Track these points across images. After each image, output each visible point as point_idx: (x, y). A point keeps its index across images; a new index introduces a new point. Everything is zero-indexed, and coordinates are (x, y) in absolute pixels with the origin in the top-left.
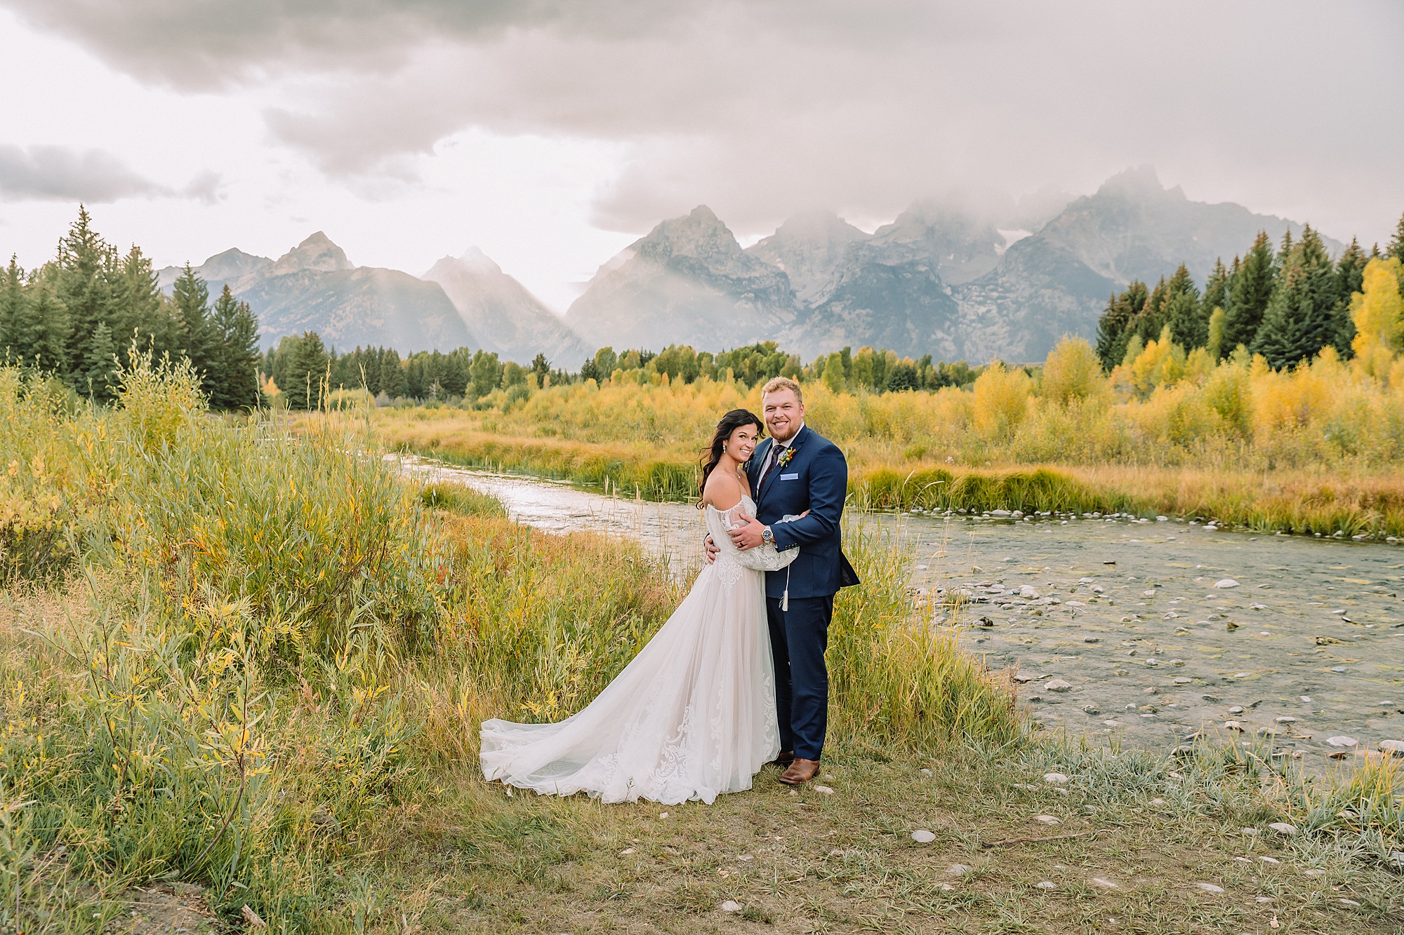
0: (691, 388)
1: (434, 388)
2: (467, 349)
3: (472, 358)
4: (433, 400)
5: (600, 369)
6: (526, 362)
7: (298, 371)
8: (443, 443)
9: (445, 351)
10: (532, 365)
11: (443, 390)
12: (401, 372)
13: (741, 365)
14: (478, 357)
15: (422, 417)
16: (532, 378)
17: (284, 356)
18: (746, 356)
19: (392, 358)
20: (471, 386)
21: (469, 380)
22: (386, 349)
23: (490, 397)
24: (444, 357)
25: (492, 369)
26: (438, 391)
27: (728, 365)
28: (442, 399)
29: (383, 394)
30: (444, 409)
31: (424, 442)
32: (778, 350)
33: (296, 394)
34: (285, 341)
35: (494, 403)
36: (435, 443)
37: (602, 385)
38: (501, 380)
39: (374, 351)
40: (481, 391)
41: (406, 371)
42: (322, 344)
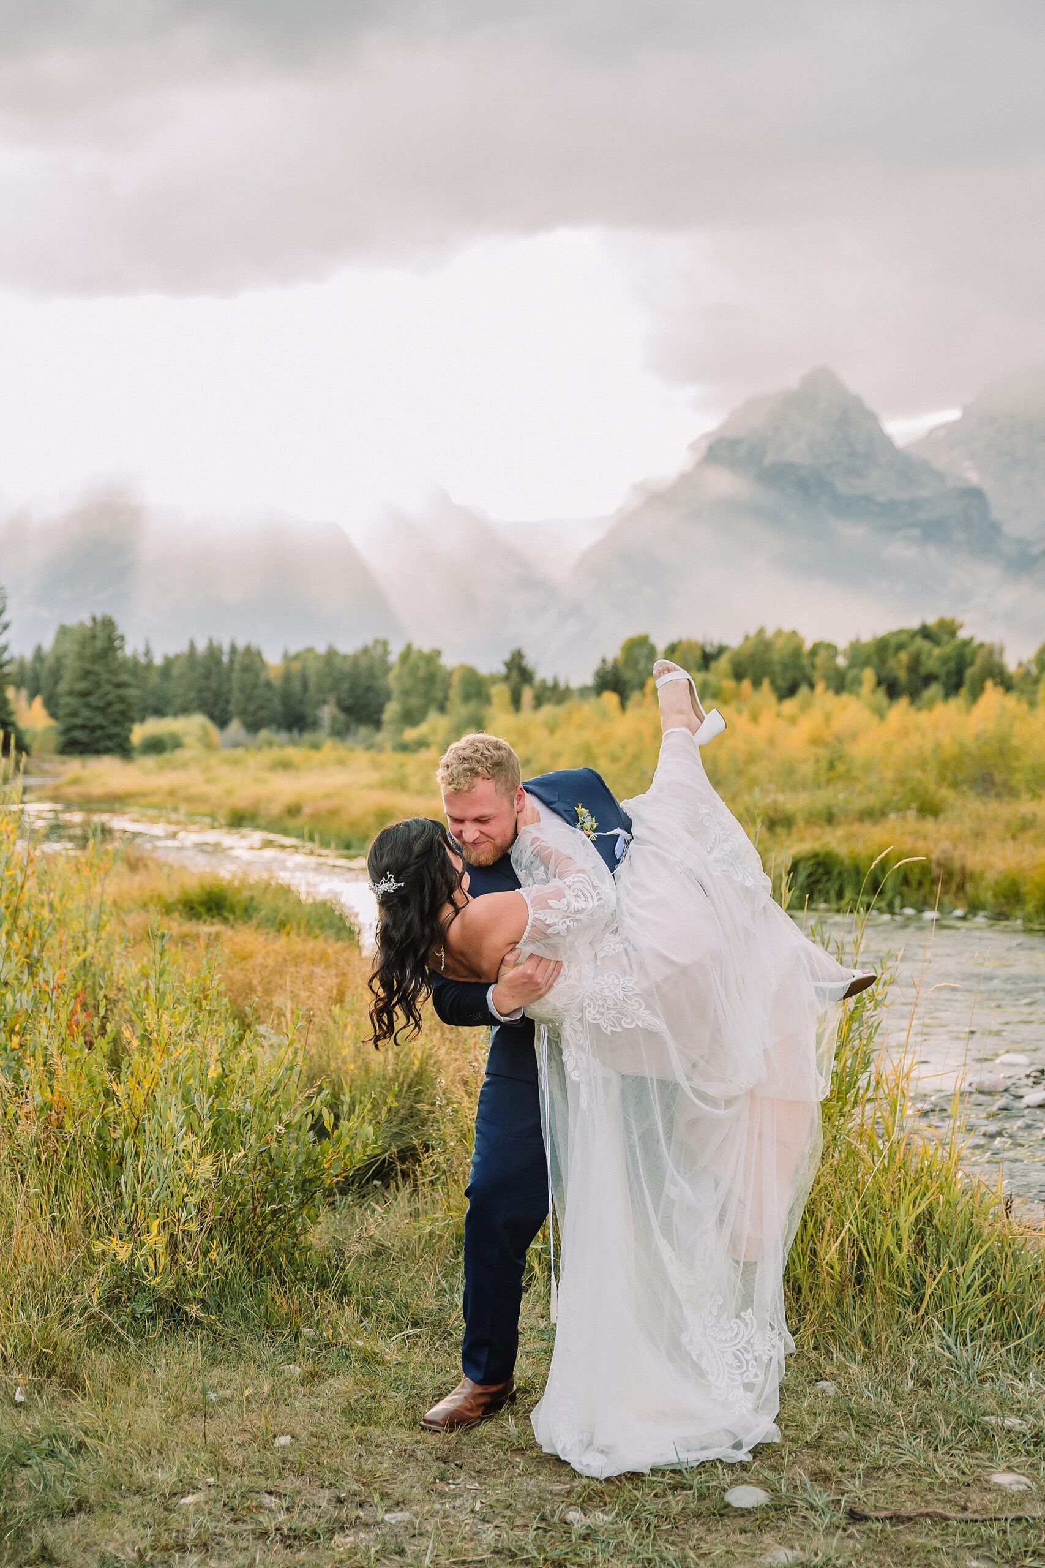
0: (790, 706)
1: (327, 713)
2: (385, 644)
3: (394, 658)
4: (322, 735)
5: (628, 674)
6: (490, 664)
7: (82, 686)
8: (307, 810)
9: (348, 647)
10: (503, 670)
11: (342, 717)
12: (268, 685)
13: (892, 663)
14: (406, 656)
15: (285, 765)
16: (500, 693)
17: (59, 660)
18: (900, 647)
19: (251, 660)
20: (392, 710)
21: (388, 697)
22: (241, 645)
23: (423, 729)
24: (345, 657)
25: (431, 679)
26: (334, 719)
27: (866, 663)
28: (340, 732)
29: (235, 727)
30: (331, 749)
31: (276, 809)
32: (963, 634)
33: (75, 727)
34: (63, 631)
35: (431, 739)
36: (294, 811)
37: (630, 704)
38: (446, 698)
39: (220, 650)
40: (410, 718)
41: (277, 682)
42: (122, 638)
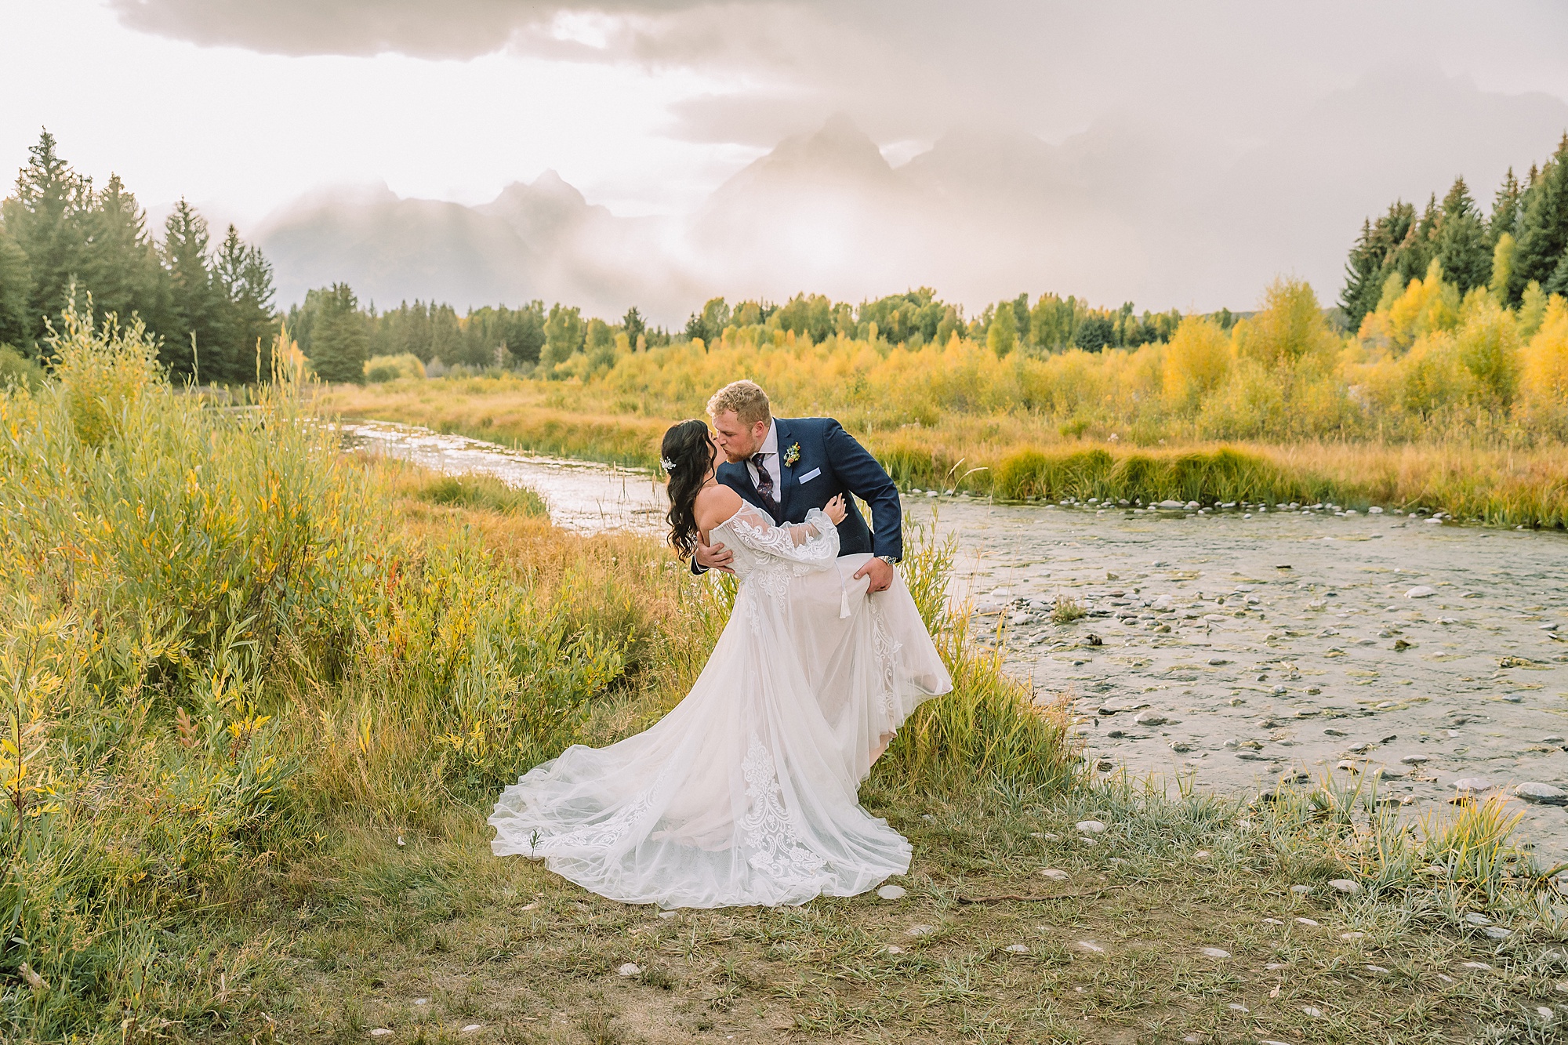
0: (821, 347)
1: (501, 352)
2: (541, 304)
3: (546, 314)
4: (497, 369)
5: (709, 325)
6: (614, 318)
7: (326, 333)
8: (496, 422)
9: (514, 306)
10: (624, 323)
11: (511, 355)
12: (458, 332)
13: (889, 318)
14: (555, 312)
15: (476, 390)
16: (622, 339)
17: (310, 314)
18: (894, 308)
19: (446, 314)
20: (546, 349)
21: (544, 342)
22: (439, 304)
23: (569, 363)
24: (513, 312)
25: (573, 328)
26: (505, 356)
27: (872, 318)
28: (511, 366)
29: (436, 362)
30: (507, 379)
31: (474, 421)
32: (935, 299)
33: (324, 363)
34: (311, 293)
35: (574, 370)
36: (487, 423)
37: (711, 347)
38: (584, 342)
39: (425, 308)
40: (559, 356)
41: (464, 330)
42: (355, 299)
